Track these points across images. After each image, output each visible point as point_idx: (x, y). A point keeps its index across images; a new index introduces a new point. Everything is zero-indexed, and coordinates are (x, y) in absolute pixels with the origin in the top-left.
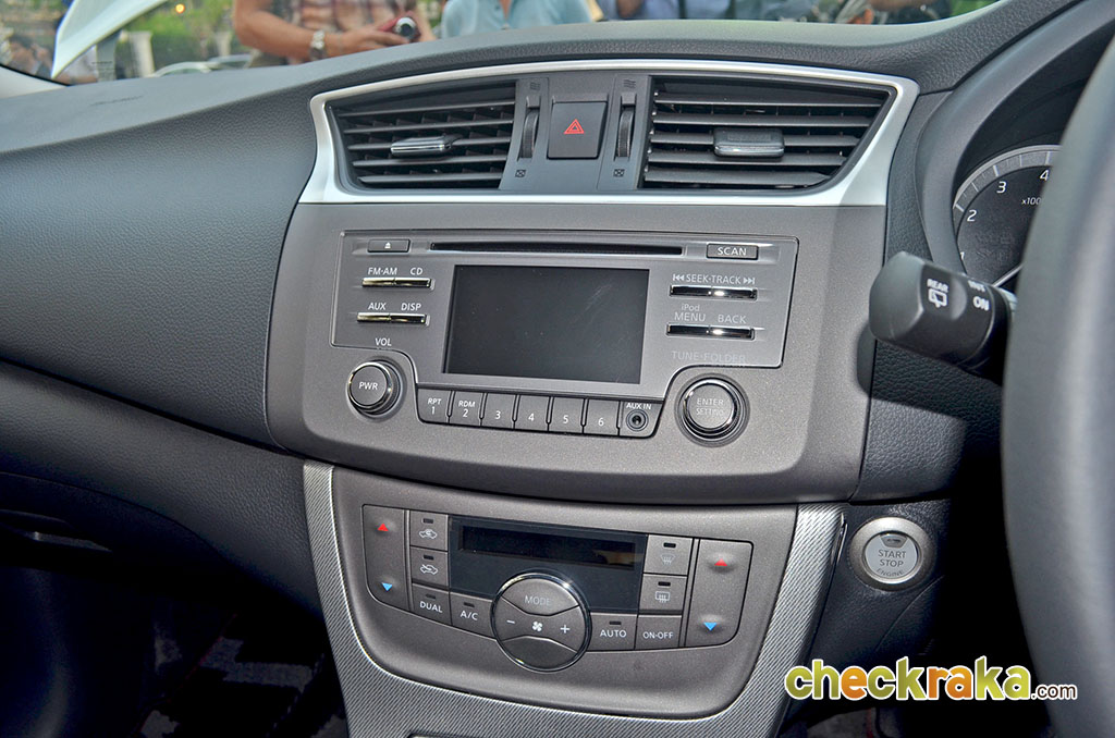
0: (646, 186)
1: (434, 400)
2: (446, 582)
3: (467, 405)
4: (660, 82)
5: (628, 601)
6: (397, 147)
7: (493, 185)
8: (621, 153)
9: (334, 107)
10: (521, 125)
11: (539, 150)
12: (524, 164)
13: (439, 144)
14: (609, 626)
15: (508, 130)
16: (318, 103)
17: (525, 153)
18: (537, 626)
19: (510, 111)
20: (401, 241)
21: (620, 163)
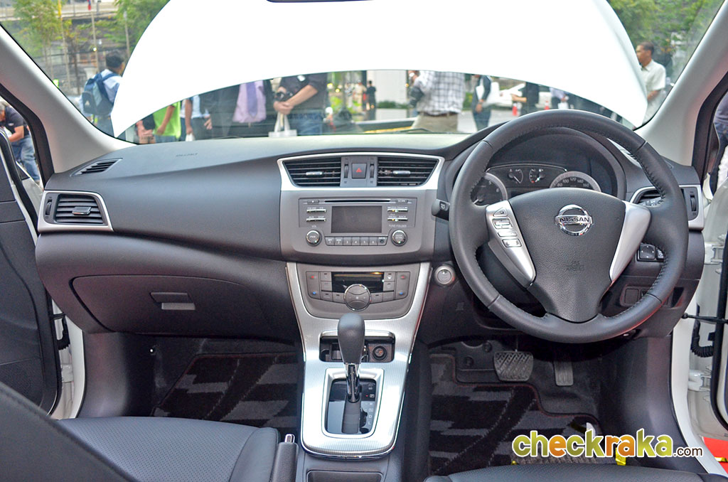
0: (379, 185)
1: (330, 240)
2: (331, 290)
3: (339, 240)
4: (380, 158)
5: (380, 289)
6: (307, 174)
7: (338, 185)
8: (372, 177)
9: (285, 163)
10: (343, 169)
11: (350, 175)
12: (346, 179)
13: (321, 173)
14: (376, 296)
15: (340, 170)
16: (280, 161)
17: (346, 177)
18: (357, 298)
19: (340, 165)
20: (317, 200)
21: (372, 179)
